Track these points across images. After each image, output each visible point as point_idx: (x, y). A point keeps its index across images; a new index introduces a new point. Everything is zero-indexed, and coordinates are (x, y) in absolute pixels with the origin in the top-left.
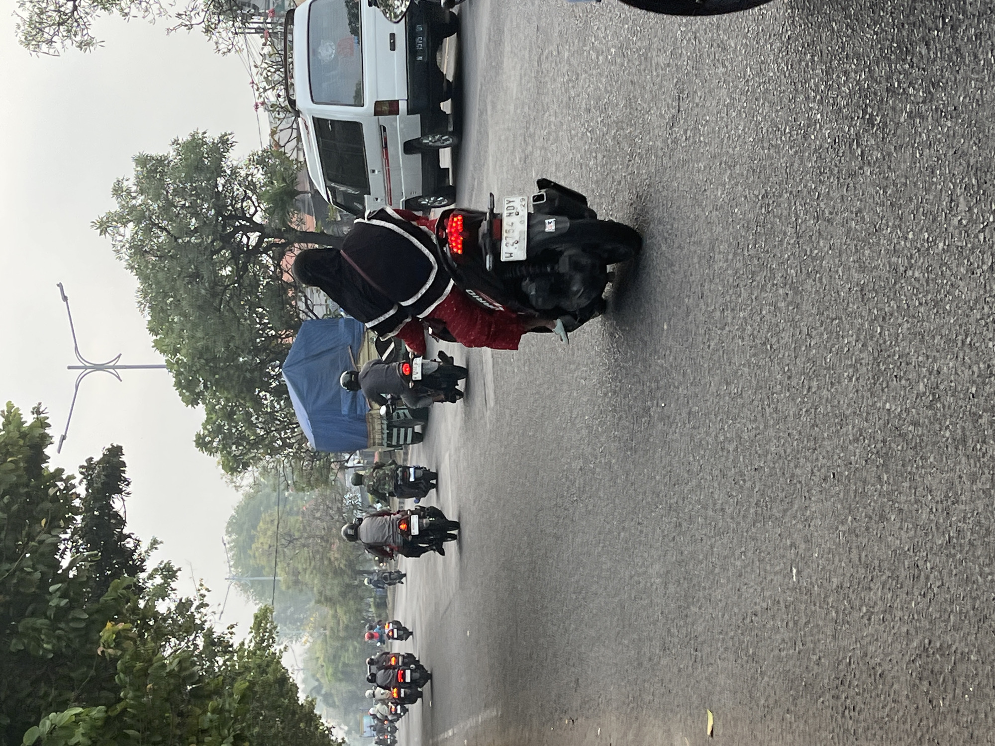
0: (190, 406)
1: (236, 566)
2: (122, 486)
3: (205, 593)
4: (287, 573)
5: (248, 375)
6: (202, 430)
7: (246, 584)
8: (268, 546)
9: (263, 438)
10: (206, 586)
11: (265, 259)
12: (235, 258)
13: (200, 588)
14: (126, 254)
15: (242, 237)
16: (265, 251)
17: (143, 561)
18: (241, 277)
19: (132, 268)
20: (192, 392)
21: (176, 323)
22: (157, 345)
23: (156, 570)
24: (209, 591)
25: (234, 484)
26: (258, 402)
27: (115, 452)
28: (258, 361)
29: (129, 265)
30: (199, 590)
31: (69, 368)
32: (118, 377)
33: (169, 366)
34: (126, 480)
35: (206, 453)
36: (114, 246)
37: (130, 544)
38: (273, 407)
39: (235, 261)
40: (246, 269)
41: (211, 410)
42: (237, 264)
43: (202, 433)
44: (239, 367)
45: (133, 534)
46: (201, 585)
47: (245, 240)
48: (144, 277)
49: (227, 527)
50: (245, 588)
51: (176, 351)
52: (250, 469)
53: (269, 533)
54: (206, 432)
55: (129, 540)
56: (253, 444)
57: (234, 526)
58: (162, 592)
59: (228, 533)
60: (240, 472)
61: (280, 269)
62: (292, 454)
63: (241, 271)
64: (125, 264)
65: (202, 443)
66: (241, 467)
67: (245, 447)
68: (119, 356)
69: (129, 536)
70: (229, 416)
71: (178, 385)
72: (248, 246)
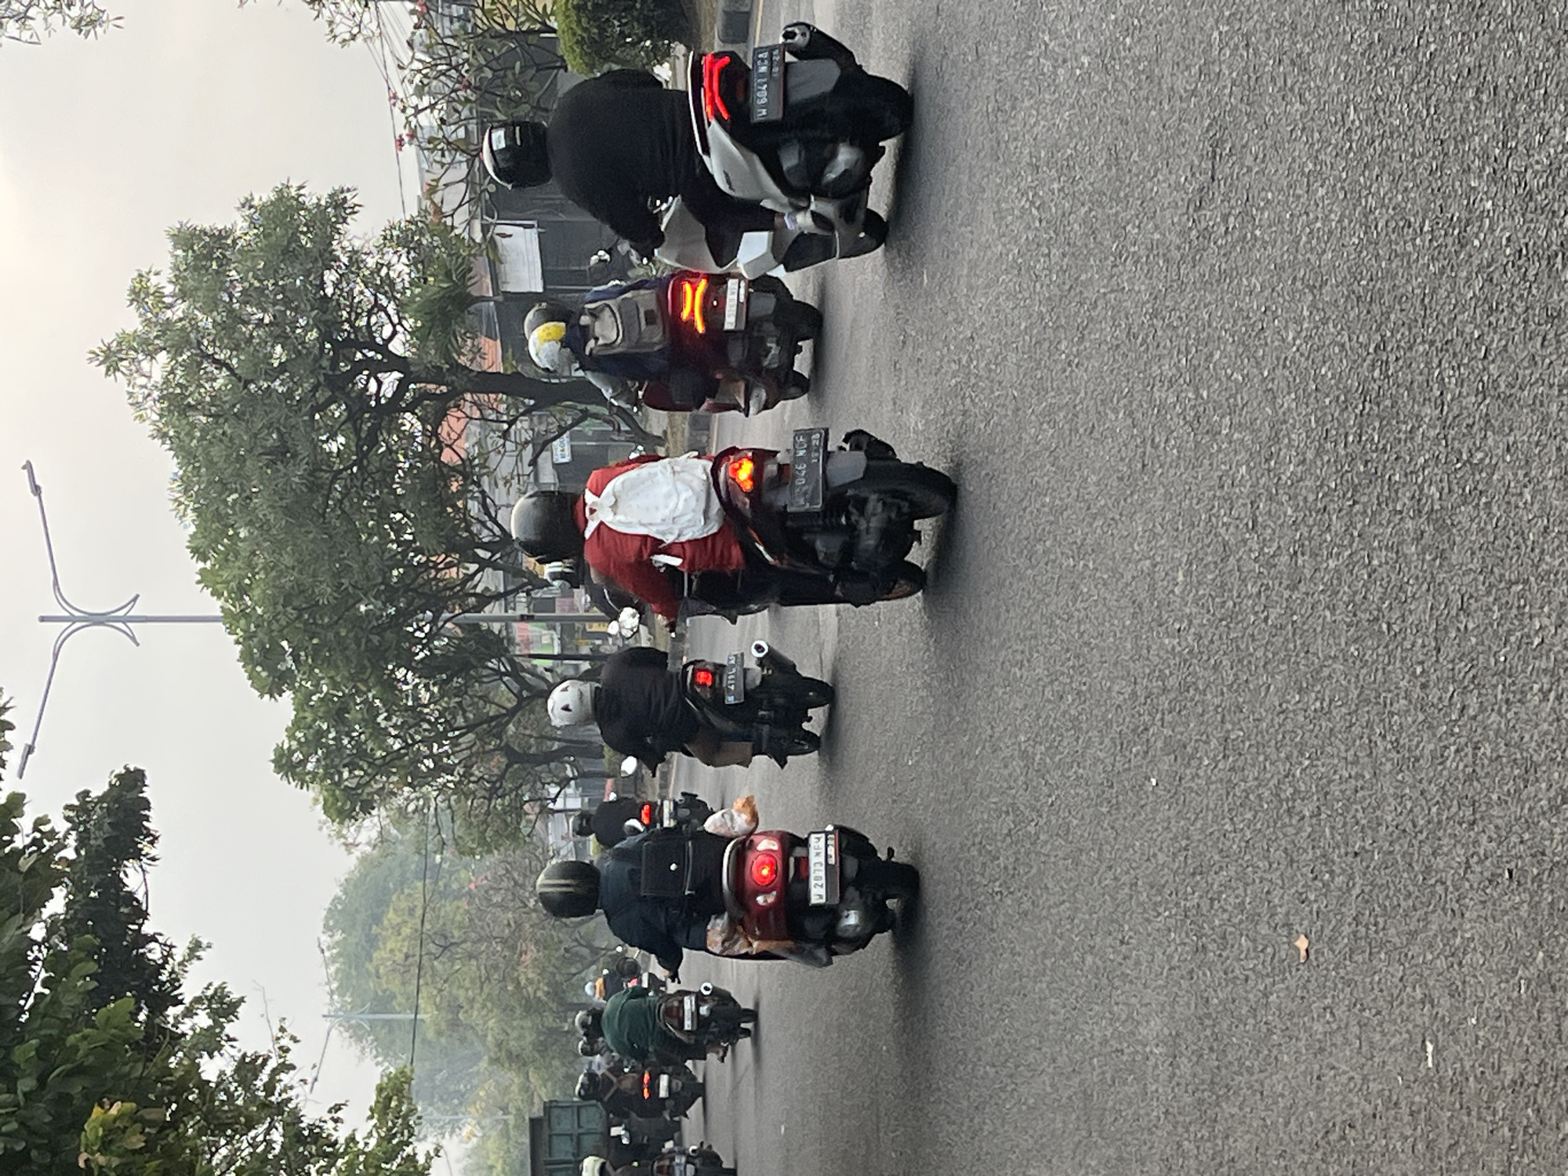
0: (267, 697)
1: (342, 990)
2: (142, 844)
3: (289, 1044)
4: (438, 1008)
5: (376, 639)
6: (287, 740)
7: (360, 1026)
8: (402, 956)
9: (398, 755)
10: (290, 1030)
11: (409, 421)
12: (352, 420)
13: (280, 1034)
14: (152, 410)
15: (368, 381)
16: (410, 408)
17: (177, 984)
18: (363, 456)
19: (164, 435)
20: (271, 669)
21: (243, 540)
22: (205, 578)
23: (198, 1000)
24: (296, 1040)
25: (342, 840)
26: (389, 689)
27: (132, 780)
28: (393, 612)
29: (159, 430)
30: (278, 1039)
31: (43, 619)
32: (133, 639)
33: (230, 619)
34: (149, 833)
35: (293, 784)
36: (131, 395)
37: (155, 953)
38: (416, 699)
39: (354, 426)
40: (373, 441)
41: (302, 704)
42: (356, 431)
43: (286, 746)
44: (358, 623)
45: (160, 934)
46: (282, 1030)
47: (373, 386)
48: (185, 454)
49: (327, 919)
50: (357, 1034)
51: (242, 590)
52: (374, 812)
53: (406, 931)
54: (294, 744)
55: (152, 945)
56: (380, 766)
57: (340, 916)
58: (211, 1042)
59: (327, 928)
60: (356, 819)
61: (438, 440)
62: (451, 785)
63: (364, 445)
64: (148, 428)
65: (285, 764)
66: (357, 809)
67: (365, 772)
68: (135, 599)
69: (153, 938)
70: (338, 714)
71: (247, 658)
72: (378, 400)
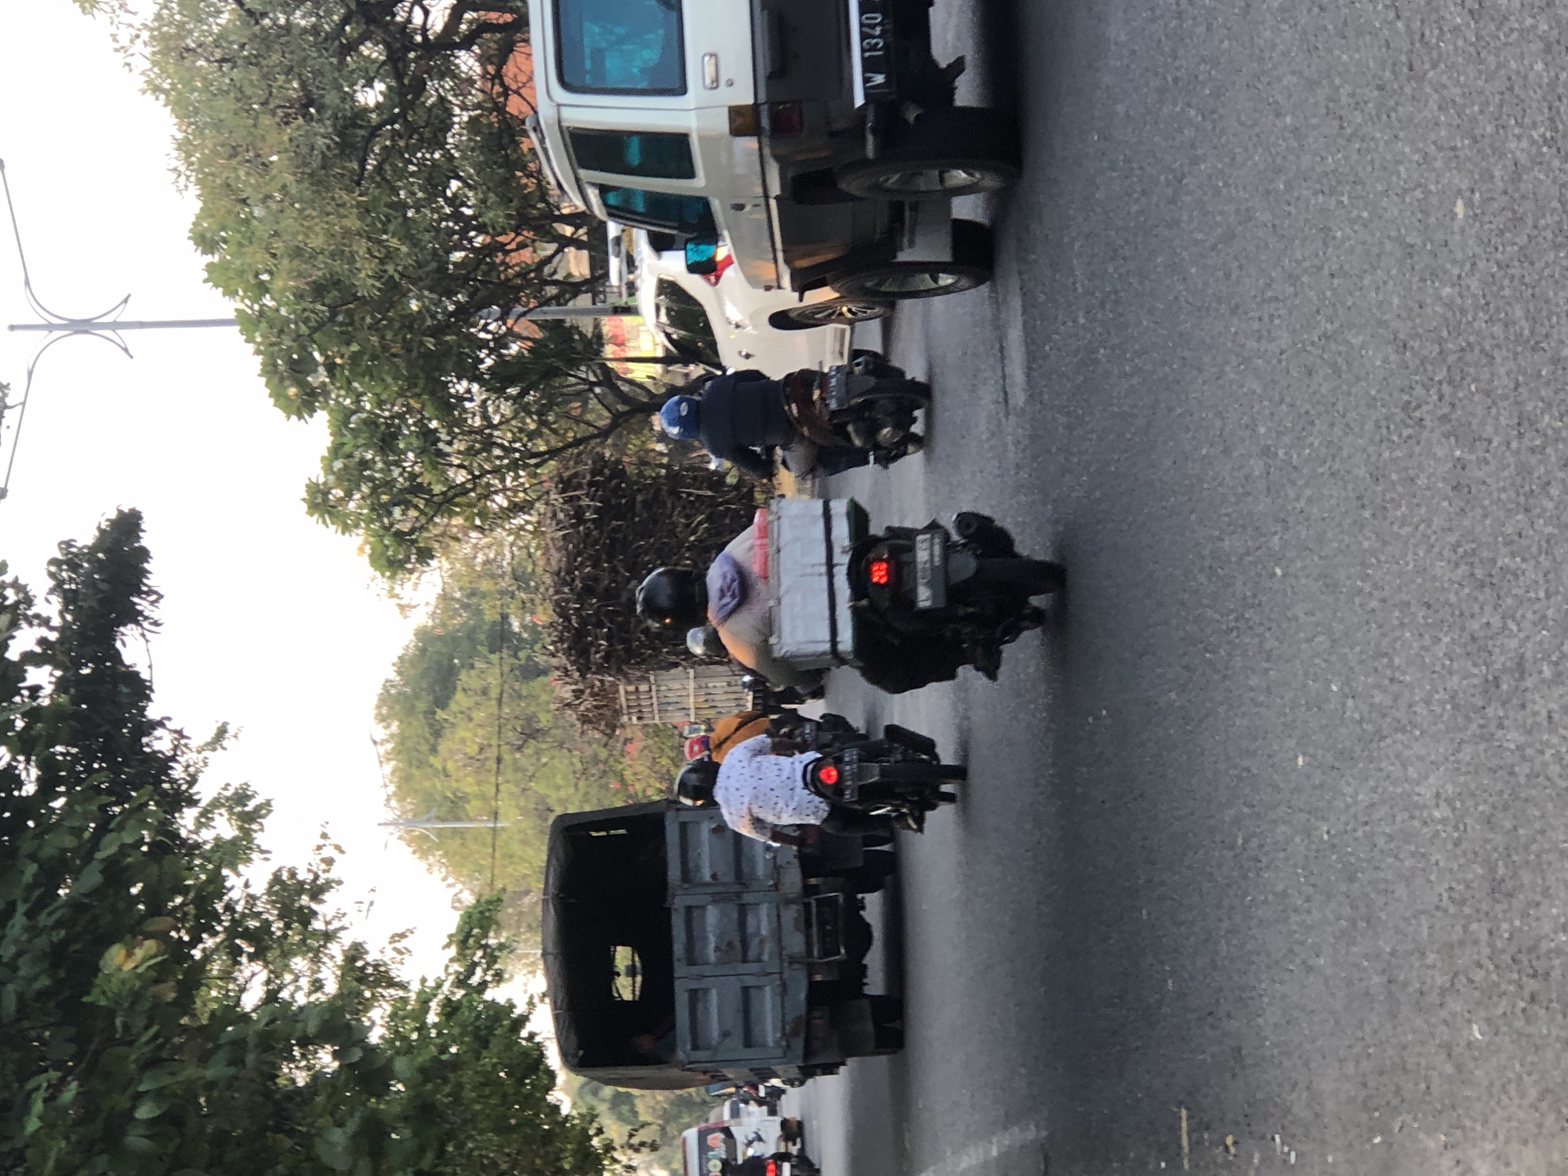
0: (294, 418)
1: (401, 794)
2: (142, 604)
3: (335, 854)
4: (524, 811)
5: (430, 343)
6: (322, 473)
7: (425, 838)
8: (476, 748)
9: (463, 490)
10: (334, 840)
11: (467, 62)
12: (395, 62)
13: (322, 842)
14: (142, 55)
15: (411, 9)
16: (467, 43)
17: (193, 781)
18: (406, 106)
19: (156, 89)
20: (302, 384)
21: (260, 220)
22: (218, 276)
23: (216, 804)
24: (342, 852)
25: (396, 601)
26: (449, 407)
27: (128, 525)
28: (451, 308)
29: (149, 82)
30: (319, 848)
31: (12, 328)
32: (126, 350)
33: (248, 324)
34: (151, 592)
35: (333, 528)
36: (114, 38)
37: (161, 743)
38: (485, 416)
39: (396, 68)
40: (420, 88)
41: (341, 424)
42: (399, 76)
43: (322, 480)
44: (410, 322)
45: (169, 719)
46: (324, 836)
47: (418, 17)
48: (182, 108)
49: (378, 707)
50: (422, 846)
51: (263, 288)
52: (434, 563)
53: (479, 715)
54: (332, 478)
55: (159, 732)
56: (440, 504)
57: (394, 704)
58: (235, 852)
59: (382, 719)
60: (411, 571)
61: (502, 84)
62: (530, 527)
63: (406, 92)
64: (141, 82)
65: (320, 502)
66: (413, 558)
67: (422, 512)
68: (126, 301)
69: (160, 724)
70: (386, 440)
71: (270, 370)
72: (424, 30)
